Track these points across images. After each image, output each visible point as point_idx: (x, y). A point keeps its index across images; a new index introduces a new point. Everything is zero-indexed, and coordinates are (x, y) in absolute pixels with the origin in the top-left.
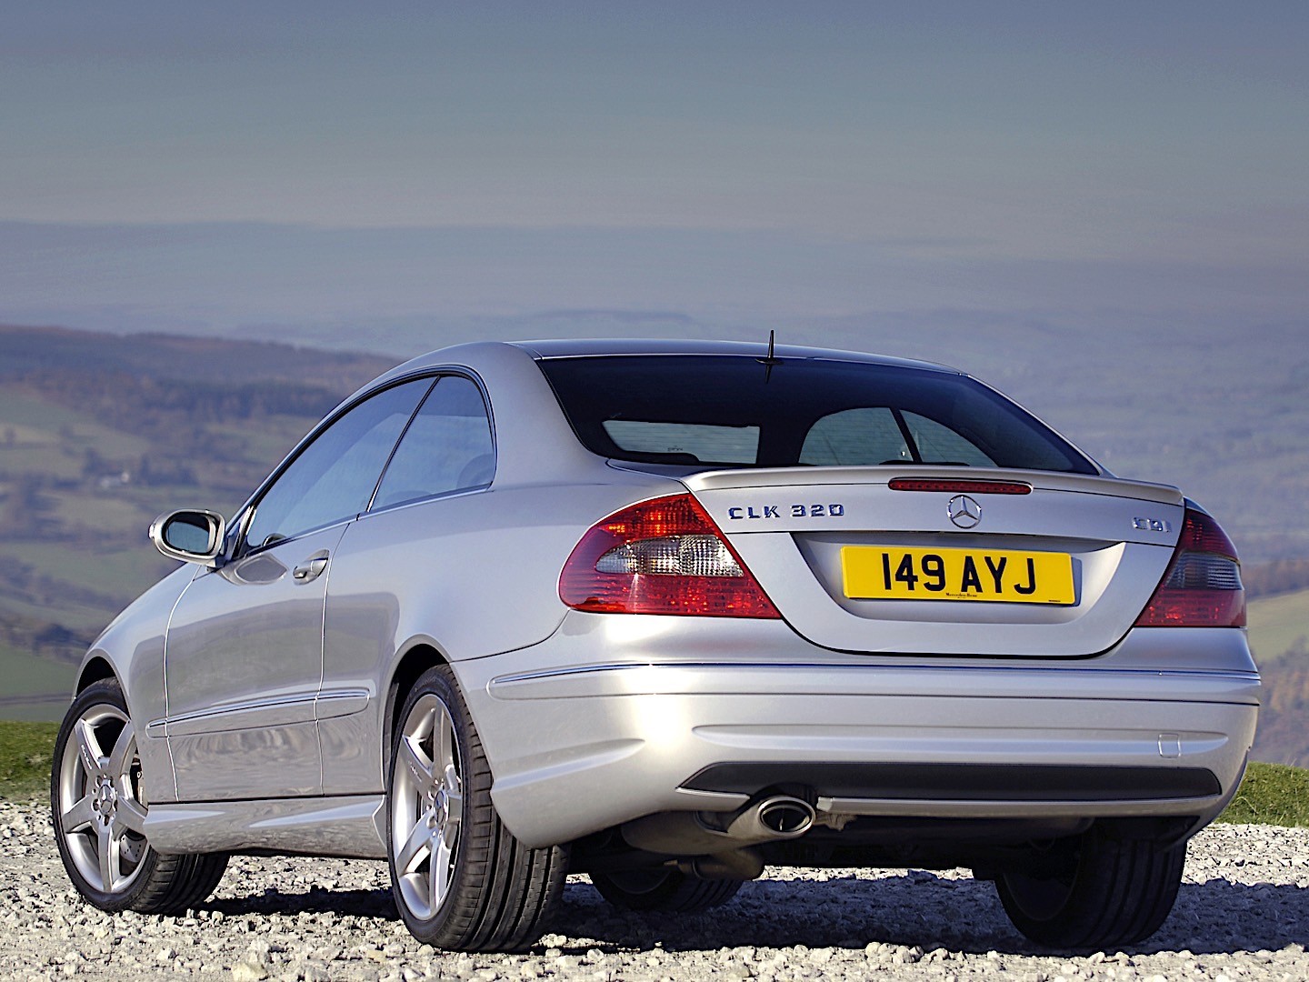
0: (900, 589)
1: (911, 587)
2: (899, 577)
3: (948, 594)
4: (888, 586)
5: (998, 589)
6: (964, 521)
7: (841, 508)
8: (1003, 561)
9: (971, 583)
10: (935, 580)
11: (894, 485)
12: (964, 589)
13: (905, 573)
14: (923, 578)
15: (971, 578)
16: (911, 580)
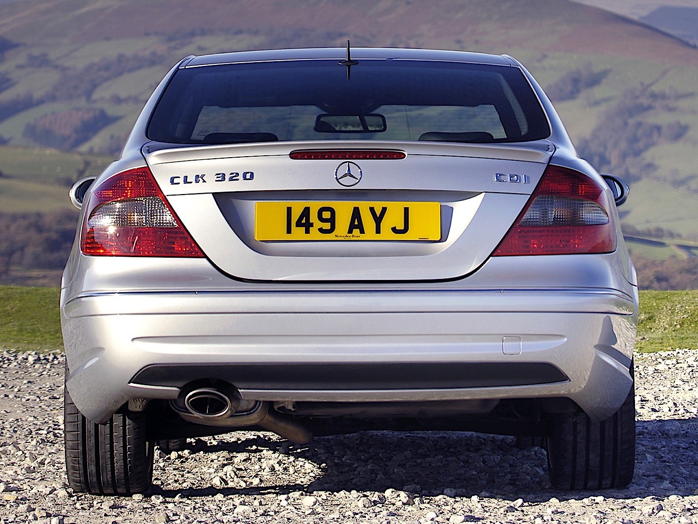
0: (298, 232)
1: (307, 232)
2: (299, 224)
3: (336, 236)
4: (289, 231)
5: (378, 231)
6: (348, 181)
7: (252, 174)
8: (384, 210)
9: (356, 227)
10: (327, 226)
11: (294, 155)
12: (350, 231)
13: (304, 221)
14: (318, 224)
15: (356, 223)
16: (308, 226)
